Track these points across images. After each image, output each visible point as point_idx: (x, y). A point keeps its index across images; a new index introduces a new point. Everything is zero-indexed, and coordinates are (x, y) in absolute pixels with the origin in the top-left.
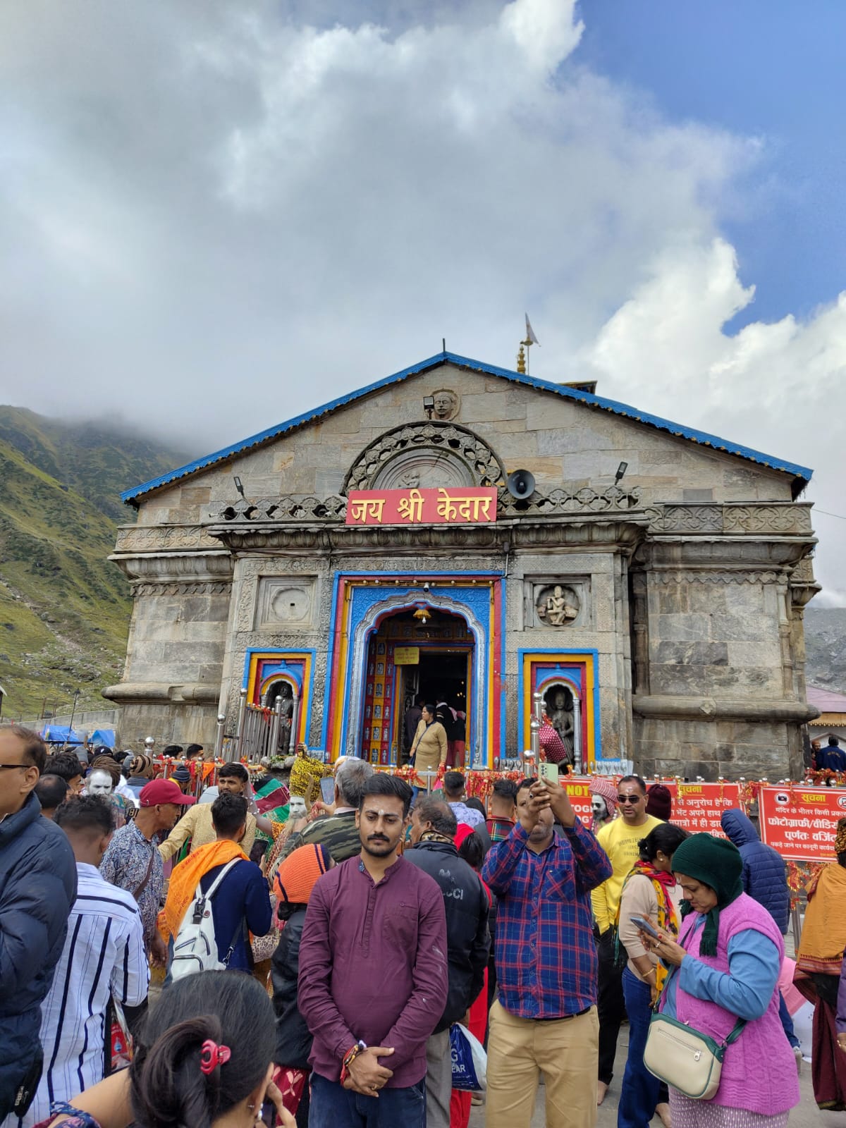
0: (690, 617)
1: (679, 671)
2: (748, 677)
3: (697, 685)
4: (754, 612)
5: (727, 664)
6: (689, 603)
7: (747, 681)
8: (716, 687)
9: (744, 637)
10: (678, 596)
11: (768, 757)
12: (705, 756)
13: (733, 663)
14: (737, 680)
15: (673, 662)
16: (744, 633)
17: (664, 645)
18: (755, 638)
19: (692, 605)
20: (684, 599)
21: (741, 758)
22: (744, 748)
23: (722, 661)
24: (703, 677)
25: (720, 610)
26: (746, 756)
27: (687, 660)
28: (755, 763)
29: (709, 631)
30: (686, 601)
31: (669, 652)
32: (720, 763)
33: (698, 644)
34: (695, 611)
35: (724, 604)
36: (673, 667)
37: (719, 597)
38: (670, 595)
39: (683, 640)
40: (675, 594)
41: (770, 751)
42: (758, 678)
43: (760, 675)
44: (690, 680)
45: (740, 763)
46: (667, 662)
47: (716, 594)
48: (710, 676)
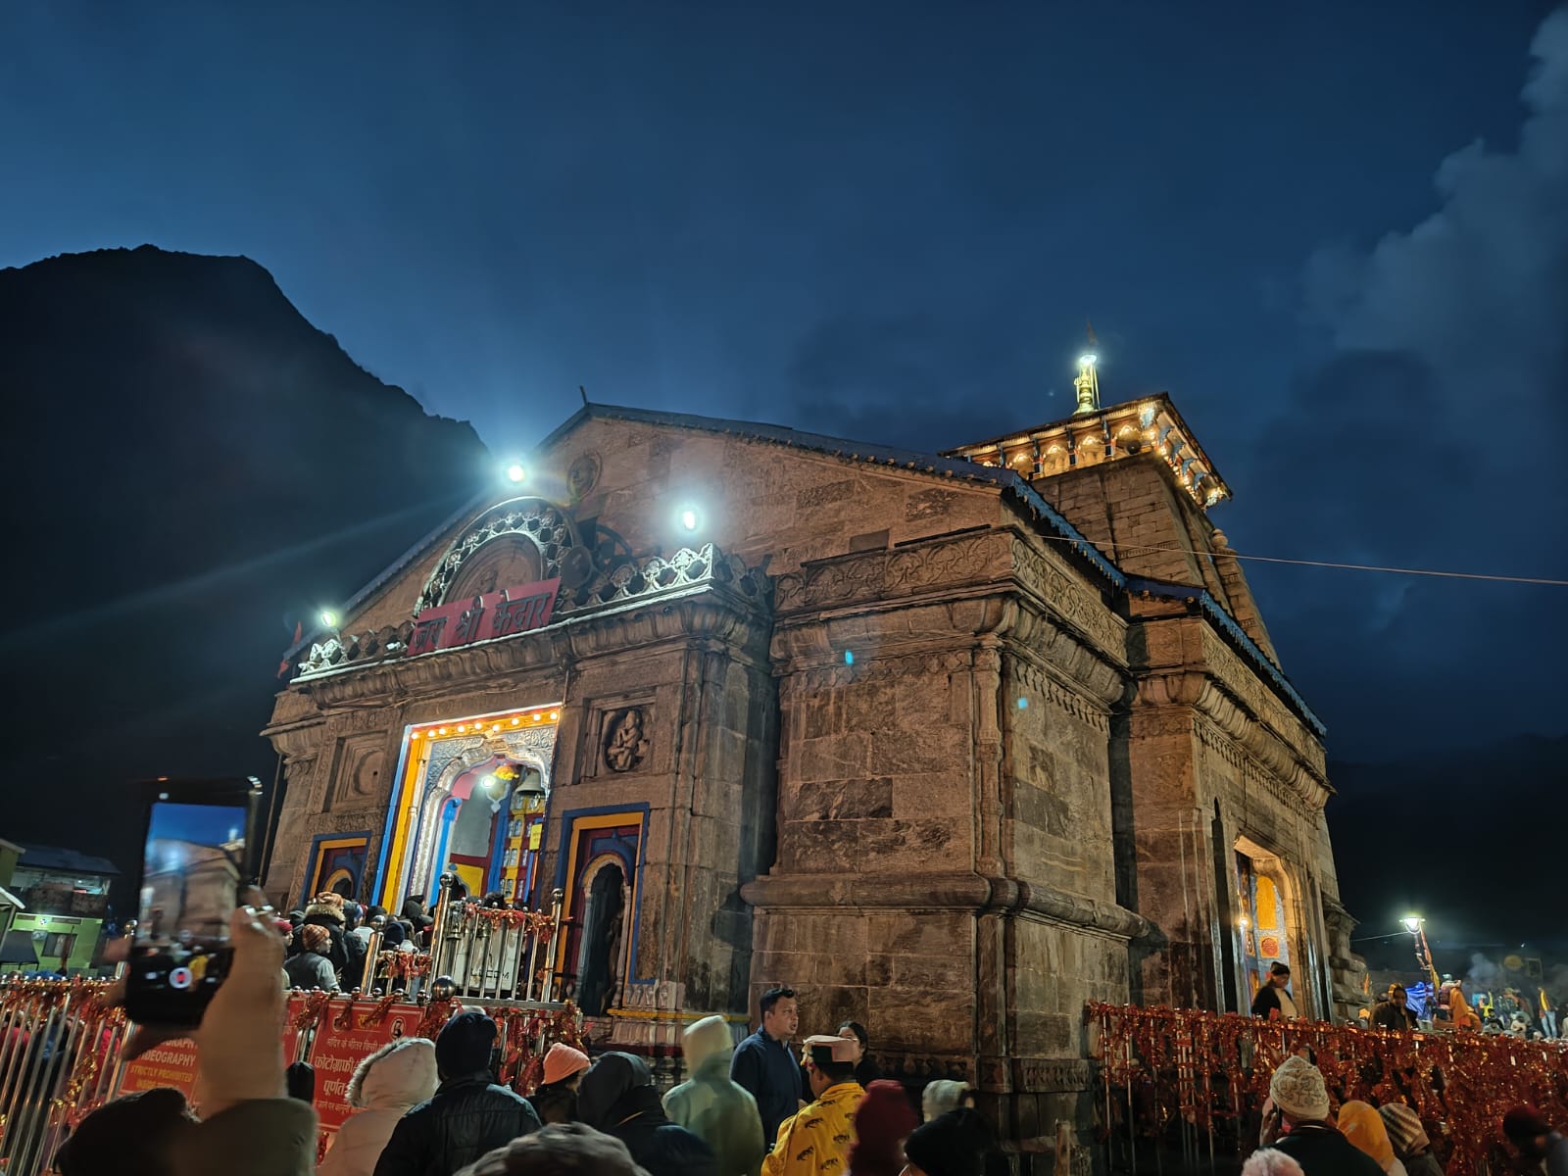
0: (845, 739)
1: (821, 832)
2: (920, 835)
3: (846, 855)
4: (935, 722)
5: (890, 816)
6: (844, 716)
7: (916, 843)
8: (872, 855)
9: (917, 766)
10: (831, 708)
11: (941, 978)
12: (850, 977)
13: (899, 815)
14: (904, 841)
15: (815, 817)
16: (918, 760)
17: (807, 788)
18: (934, 766)
19: (848, 721)
20: (838, 715)
21: (900, 981)
22: (907, 960)
23: (885, 811)
24: (855, 840)
25: (886, 724)
26: (908, 975)
27: (834, 812)
28: (921, 988)
29: (869, 760)
30: (841, 714)
31: (812, 800)
32: (869, 988)
33: (852, 782)
34: (851, 730)
35: (892, 713)
36: (817, 824)
37: (887, 703)
38: (821, 708)
39: (831, 779)
40: (828, 704)
41: (944, 966)
42: (935, 836)
43: (937, 830)
44: (836, 846)
45: (899, 988)
46: (807, 819)
47: (883, 698)
48: (864, 837)
